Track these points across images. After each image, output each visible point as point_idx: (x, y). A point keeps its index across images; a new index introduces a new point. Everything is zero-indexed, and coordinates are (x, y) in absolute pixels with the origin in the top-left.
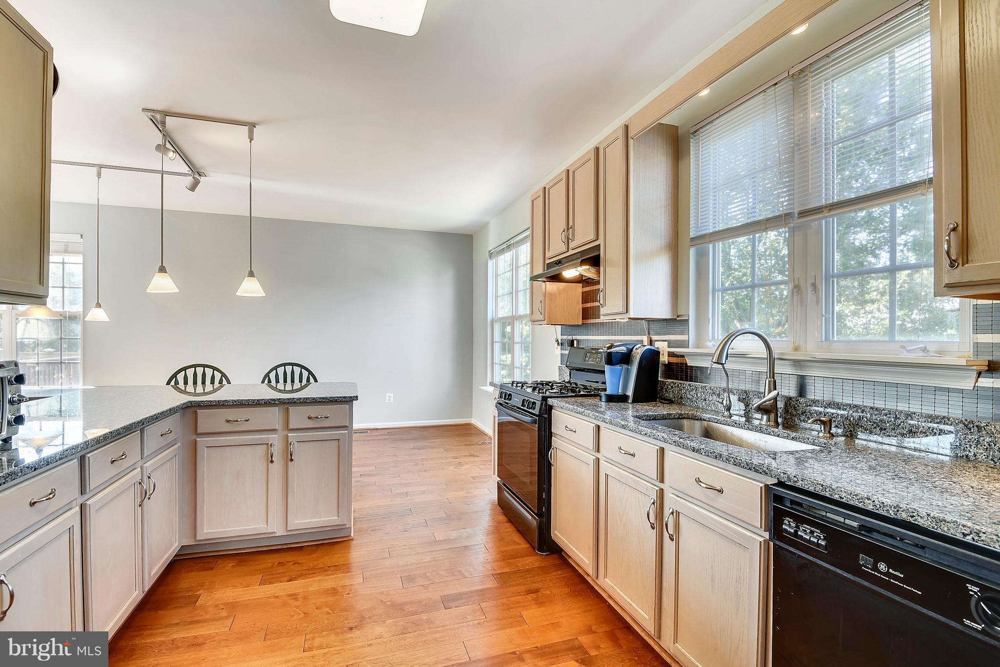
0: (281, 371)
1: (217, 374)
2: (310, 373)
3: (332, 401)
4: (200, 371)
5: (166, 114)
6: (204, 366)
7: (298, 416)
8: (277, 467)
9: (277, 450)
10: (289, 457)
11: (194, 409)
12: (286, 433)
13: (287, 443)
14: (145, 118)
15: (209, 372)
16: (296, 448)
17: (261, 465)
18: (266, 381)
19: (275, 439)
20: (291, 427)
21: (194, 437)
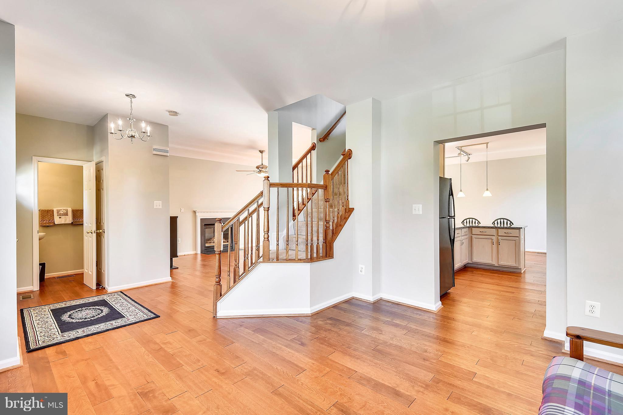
0: (499, 221)
1: (476, 221)
2: (511, 222)
3: (512, 228)
4: (471, 220)
5: (462, 147)
6: (472, 218)
7: (501, 232)
8: (495, 246)
9: (495, 241)
10: (498, 244)
11: (471, 228)
12: (498, 236)
13: (498, 240)
14: (456, 149)
15: (474, 220)
16: (501, 241)
17: (490, 245)
18: (494, 224)
19: (494, 238)
20: (499, 235)
21: (472, 235)
